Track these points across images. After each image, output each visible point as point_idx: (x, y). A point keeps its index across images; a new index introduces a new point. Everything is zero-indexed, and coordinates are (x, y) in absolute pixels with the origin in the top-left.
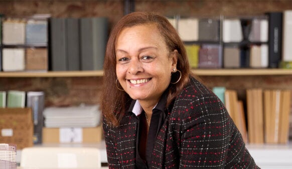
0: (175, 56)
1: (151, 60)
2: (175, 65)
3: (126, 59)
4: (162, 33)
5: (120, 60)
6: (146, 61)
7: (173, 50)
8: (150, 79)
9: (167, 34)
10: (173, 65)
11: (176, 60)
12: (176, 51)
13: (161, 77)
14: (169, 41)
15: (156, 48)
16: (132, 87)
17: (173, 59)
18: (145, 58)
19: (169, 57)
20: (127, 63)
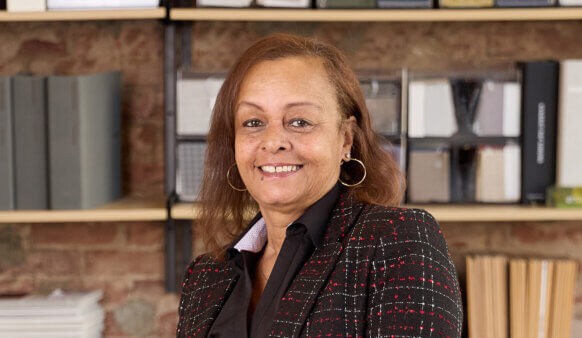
0: (349, 128)
1: (308, 128)
2: (349, 147)
3: (256, 123)
4: (332, 78)
5: (245, 124)
6: (298, 130)
7: (348, 117)
8: (301, 166)
9: (342, 80)
10: (344, 146)
11: (351, 138)
12: (352, 118)
13: (323, 165)
14: (343, 96)
15: (319, 107)
16: (266, 179)
17: (346, 134)
18: (295, 124)
19: (340, 128)
20: (259, 131)
